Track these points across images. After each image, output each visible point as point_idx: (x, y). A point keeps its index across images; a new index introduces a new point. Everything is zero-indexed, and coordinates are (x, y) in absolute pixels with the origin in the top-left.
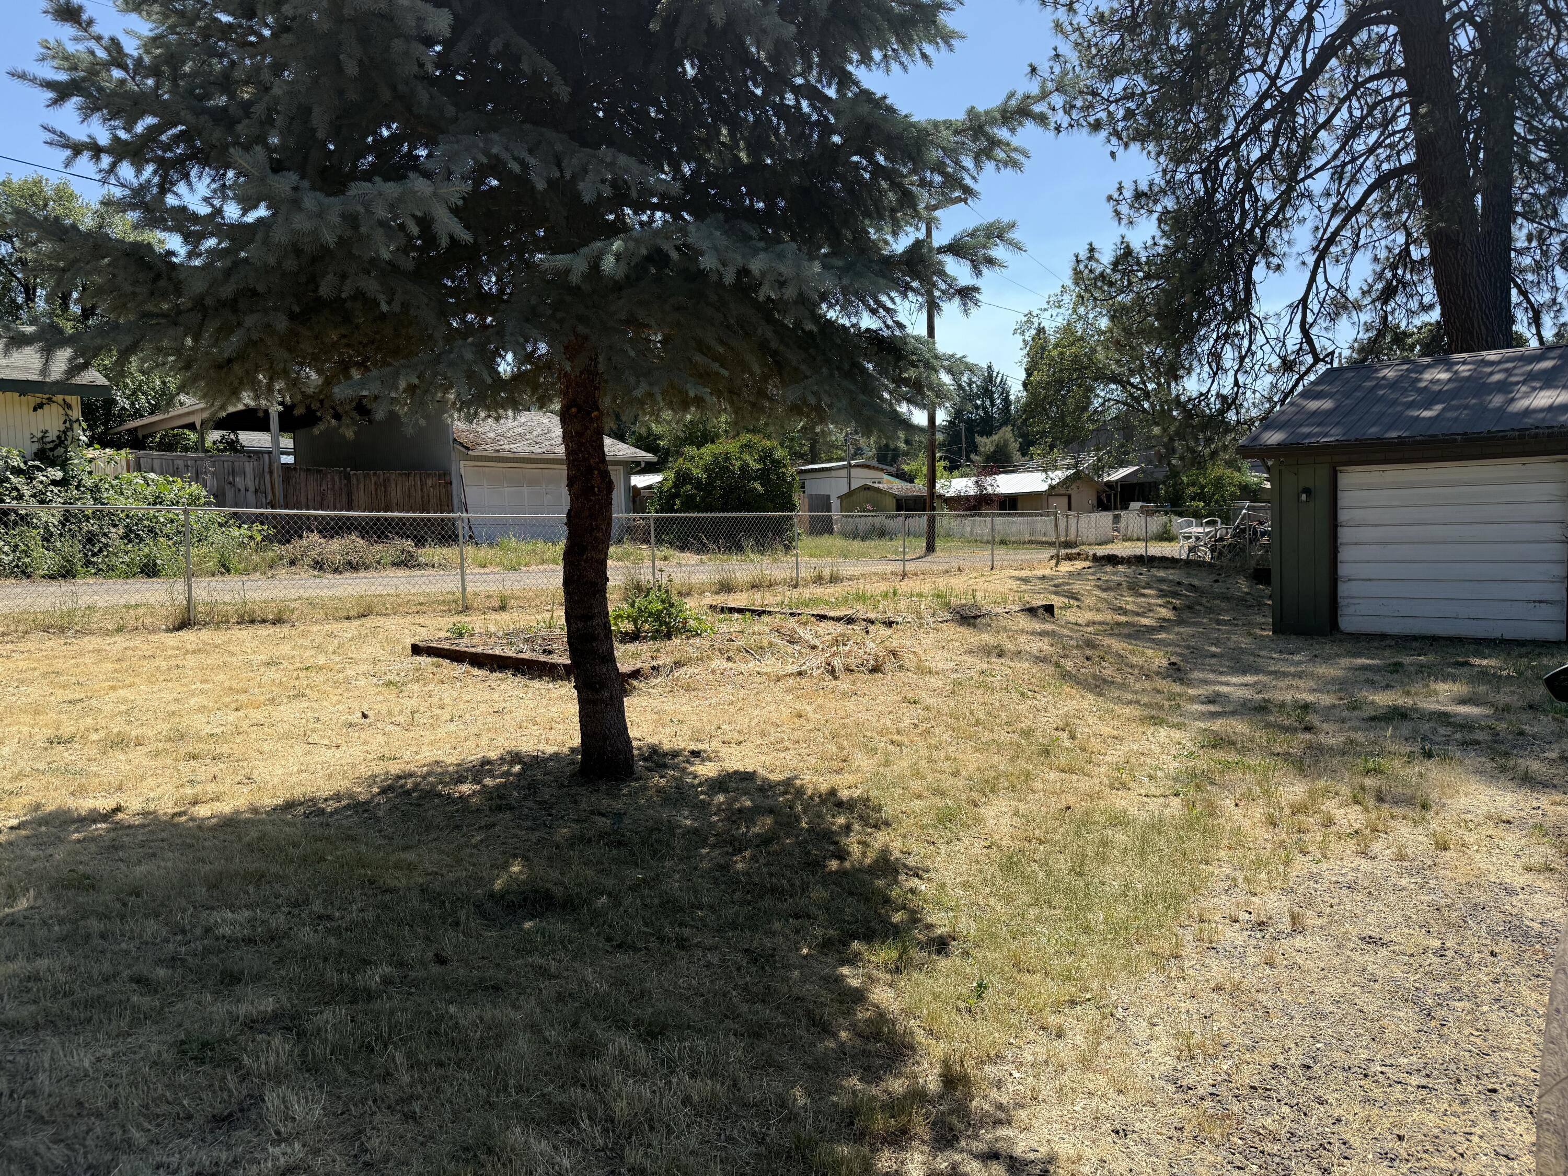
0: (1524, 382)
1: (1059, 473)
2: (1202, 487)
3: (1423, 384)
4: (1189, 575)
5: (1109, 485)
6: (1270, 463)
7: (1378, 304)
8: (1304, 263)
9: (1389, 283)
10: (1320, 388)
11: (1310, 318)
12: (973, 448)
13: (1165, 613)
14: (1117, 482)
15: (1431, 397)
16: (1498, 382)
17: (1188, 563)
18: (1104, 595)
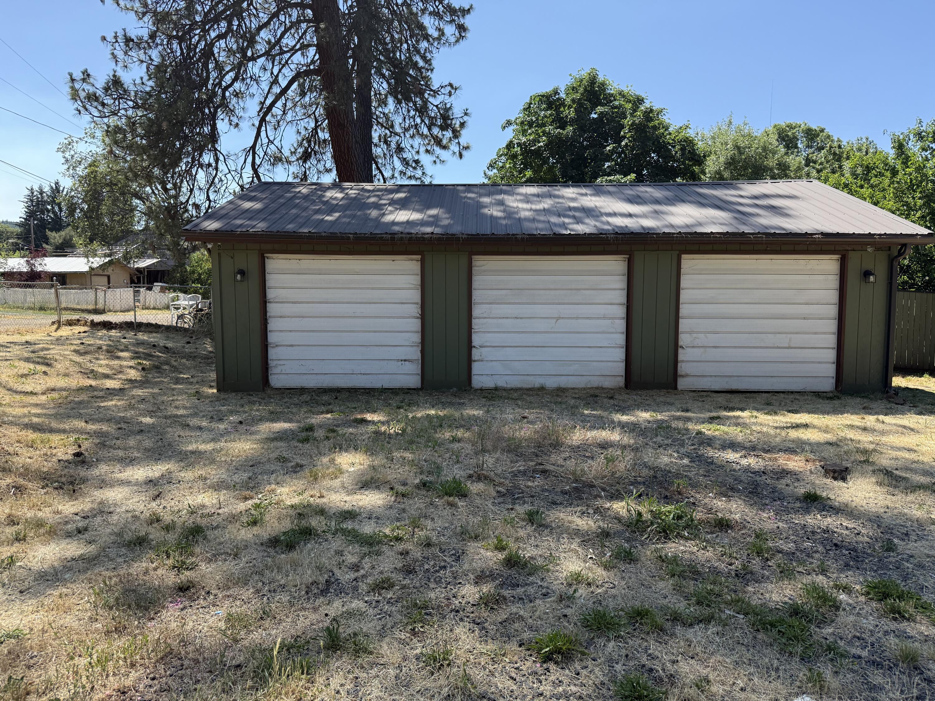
0: (390, 204)
1: (97, 259)
2: (200, 275)
3: (325, 199)
4: (168, 338)
5: (138, 270)
6: (210, 246)
7: (301, 162)
8: (253, 125)
9: (306, 149)
10: (253, 194)
11: (258, 161)
12: (46, 240)
13: (133, 374)
14: (144, 268)
15: (331, 208)
16: (373, 203)
17: (168, 328)
18: (78, 359)
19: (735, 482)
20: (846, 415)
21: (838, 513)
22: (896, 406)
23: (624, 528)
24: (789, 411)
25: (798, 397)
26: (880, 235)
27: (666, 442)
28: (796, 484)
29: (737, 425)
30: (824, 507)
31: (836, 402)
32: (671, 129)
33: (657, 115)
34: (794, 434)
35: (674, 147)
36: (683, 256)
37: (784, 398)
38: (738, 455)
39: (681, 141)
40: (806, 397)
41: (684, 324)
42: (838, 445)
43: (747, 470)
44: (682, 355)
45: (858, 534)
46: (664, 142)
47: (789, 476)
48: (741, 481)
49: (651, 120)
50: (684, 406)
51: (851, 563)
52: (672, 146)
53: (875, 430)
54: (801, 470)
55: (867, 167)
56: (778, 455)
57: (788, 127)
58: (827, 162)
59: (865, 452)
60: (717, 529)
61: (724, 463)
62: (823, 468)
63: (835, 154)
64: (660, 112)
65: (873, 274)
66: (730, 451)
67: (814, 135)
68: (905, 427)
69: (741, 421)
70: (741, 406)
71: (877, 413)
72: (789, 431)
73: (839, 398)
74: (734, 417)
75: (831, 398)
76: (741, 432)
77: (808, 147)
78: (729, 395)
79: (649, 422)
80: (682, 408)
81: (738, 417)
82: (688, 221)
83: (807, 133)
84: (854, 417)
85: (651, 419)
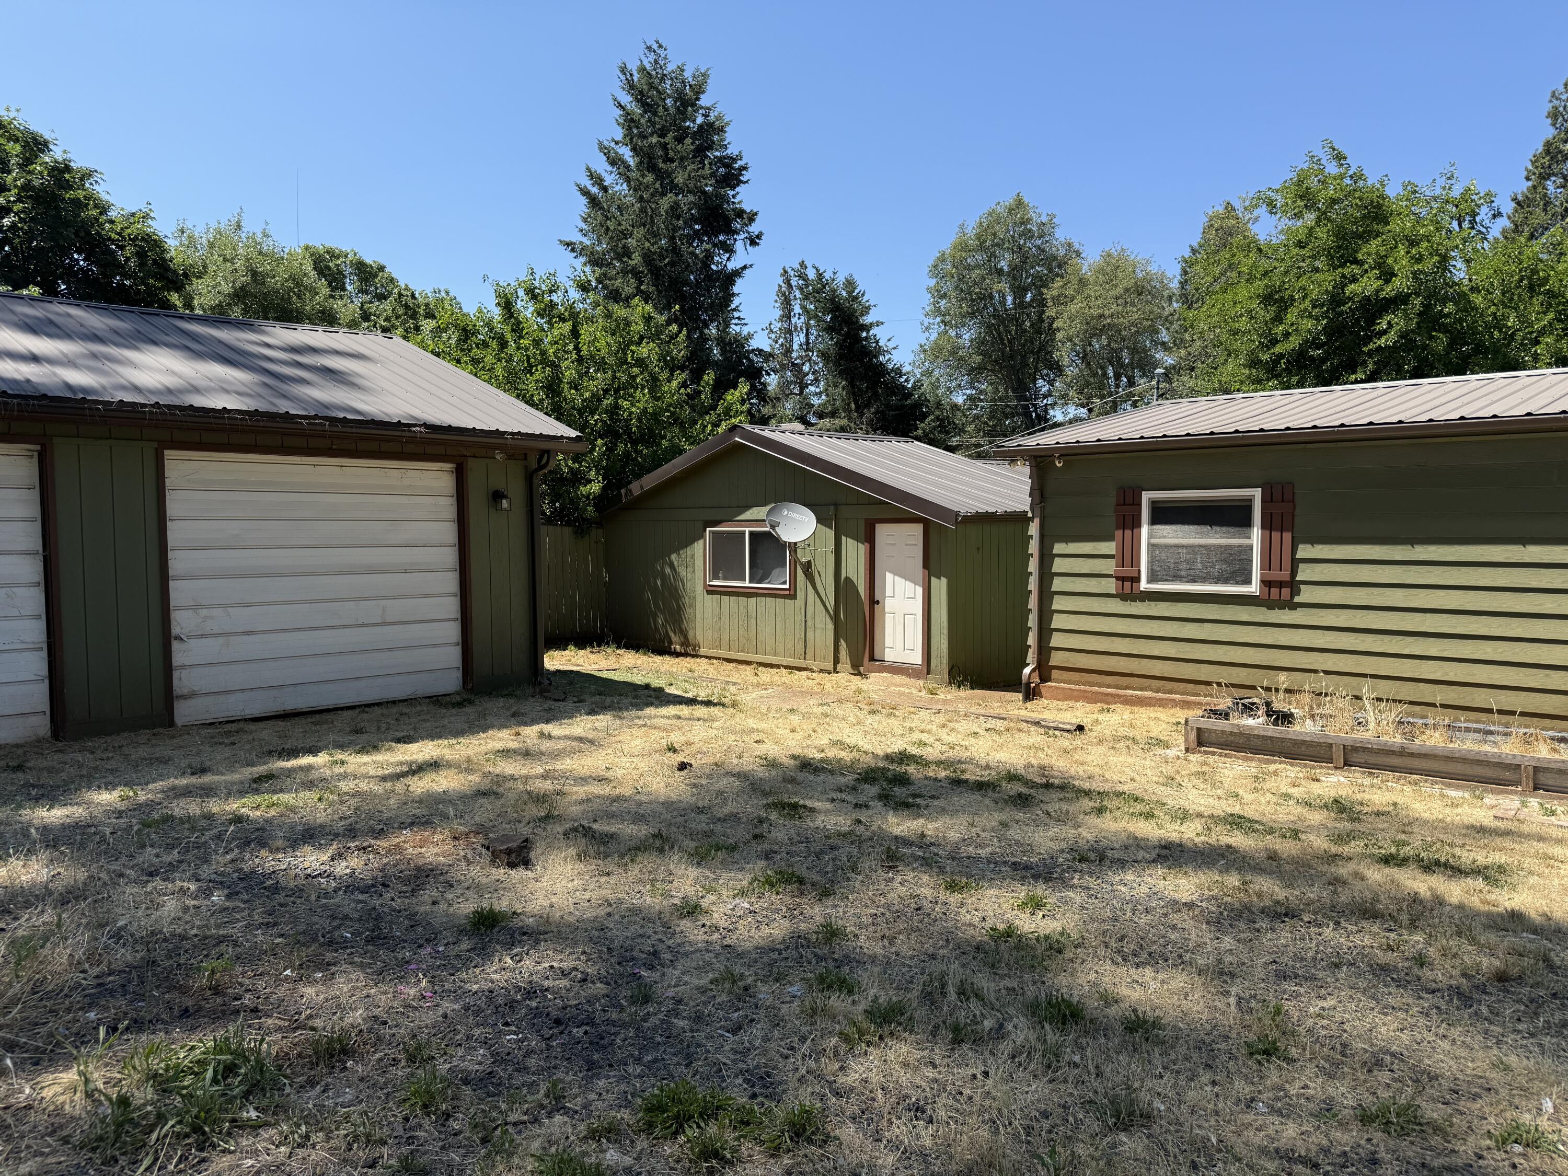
19: (335, 923)
20: (490, 732)
21: (538, 942)
22: (557, 704)
23: (81, 1159)
24: (399, 741)
25: (405, 710)
26: (512, 434)
27: (167, 858)
28: (450, 896)
29: (310, 785)
30: (512, 937)
31: (469, 710)
32: (112, 214)
33: (82, 179)
34: (420, 785)
35: (122, 248)
36: (166, 452)
37: (383, 715)
38: (325, 857)
39: (136, 238)
40: (418, 708)
41: (179, 592)
42: (496, 794)
43: (351, 886)
44: (180, 655)
45: (584, 980)
46: (98, 233)
47: (431, 879)
48: (345, 917)
49: (69, 186)
50: (196, 762)
51: (596, 1057)
52: (117, 246)
53: (542, 754)
54: (449, 861)
55: (464, 330)
56: (402, 838)
57: (328, 253)
58: (397, 317)
59: (540, 799)
60: (322, 1069)
61: (300, 882)
62: (488, 848)
63: (407, 306)
64: (87, 175)
65: (505, 497)
66: (308, 849)
67: (370, 273)
68: (580, 739)
69: (314, 775)
70: (309, 743)
71: (534, 722)
72: (409, 780)
73: (471, 702)
74: (301, 768)
75: (459, 705)
76: (320, 800)
77: (361, 291)
78: (281, 724)
79: (119, 814)
80: (190, 767)
81: (308, 768)
82: (170, 381)
83: (359, 269)
84: (504, 734)
85: (122, 806)
